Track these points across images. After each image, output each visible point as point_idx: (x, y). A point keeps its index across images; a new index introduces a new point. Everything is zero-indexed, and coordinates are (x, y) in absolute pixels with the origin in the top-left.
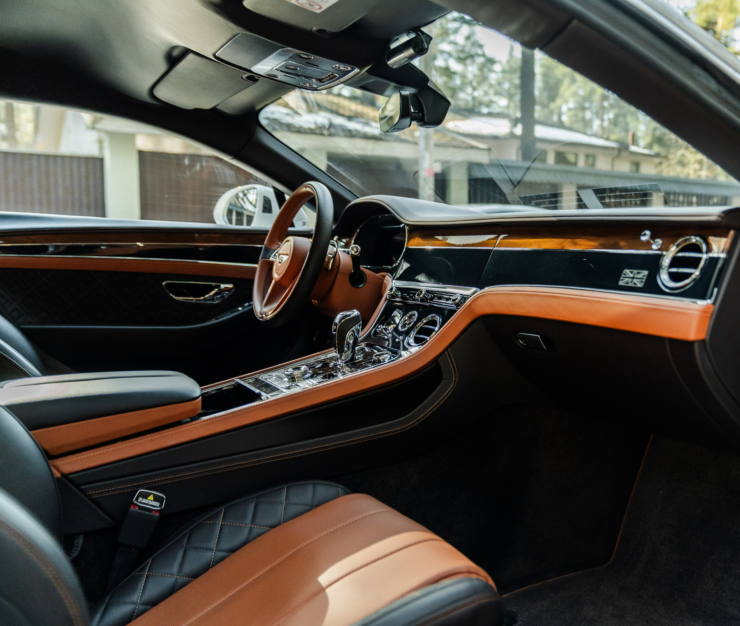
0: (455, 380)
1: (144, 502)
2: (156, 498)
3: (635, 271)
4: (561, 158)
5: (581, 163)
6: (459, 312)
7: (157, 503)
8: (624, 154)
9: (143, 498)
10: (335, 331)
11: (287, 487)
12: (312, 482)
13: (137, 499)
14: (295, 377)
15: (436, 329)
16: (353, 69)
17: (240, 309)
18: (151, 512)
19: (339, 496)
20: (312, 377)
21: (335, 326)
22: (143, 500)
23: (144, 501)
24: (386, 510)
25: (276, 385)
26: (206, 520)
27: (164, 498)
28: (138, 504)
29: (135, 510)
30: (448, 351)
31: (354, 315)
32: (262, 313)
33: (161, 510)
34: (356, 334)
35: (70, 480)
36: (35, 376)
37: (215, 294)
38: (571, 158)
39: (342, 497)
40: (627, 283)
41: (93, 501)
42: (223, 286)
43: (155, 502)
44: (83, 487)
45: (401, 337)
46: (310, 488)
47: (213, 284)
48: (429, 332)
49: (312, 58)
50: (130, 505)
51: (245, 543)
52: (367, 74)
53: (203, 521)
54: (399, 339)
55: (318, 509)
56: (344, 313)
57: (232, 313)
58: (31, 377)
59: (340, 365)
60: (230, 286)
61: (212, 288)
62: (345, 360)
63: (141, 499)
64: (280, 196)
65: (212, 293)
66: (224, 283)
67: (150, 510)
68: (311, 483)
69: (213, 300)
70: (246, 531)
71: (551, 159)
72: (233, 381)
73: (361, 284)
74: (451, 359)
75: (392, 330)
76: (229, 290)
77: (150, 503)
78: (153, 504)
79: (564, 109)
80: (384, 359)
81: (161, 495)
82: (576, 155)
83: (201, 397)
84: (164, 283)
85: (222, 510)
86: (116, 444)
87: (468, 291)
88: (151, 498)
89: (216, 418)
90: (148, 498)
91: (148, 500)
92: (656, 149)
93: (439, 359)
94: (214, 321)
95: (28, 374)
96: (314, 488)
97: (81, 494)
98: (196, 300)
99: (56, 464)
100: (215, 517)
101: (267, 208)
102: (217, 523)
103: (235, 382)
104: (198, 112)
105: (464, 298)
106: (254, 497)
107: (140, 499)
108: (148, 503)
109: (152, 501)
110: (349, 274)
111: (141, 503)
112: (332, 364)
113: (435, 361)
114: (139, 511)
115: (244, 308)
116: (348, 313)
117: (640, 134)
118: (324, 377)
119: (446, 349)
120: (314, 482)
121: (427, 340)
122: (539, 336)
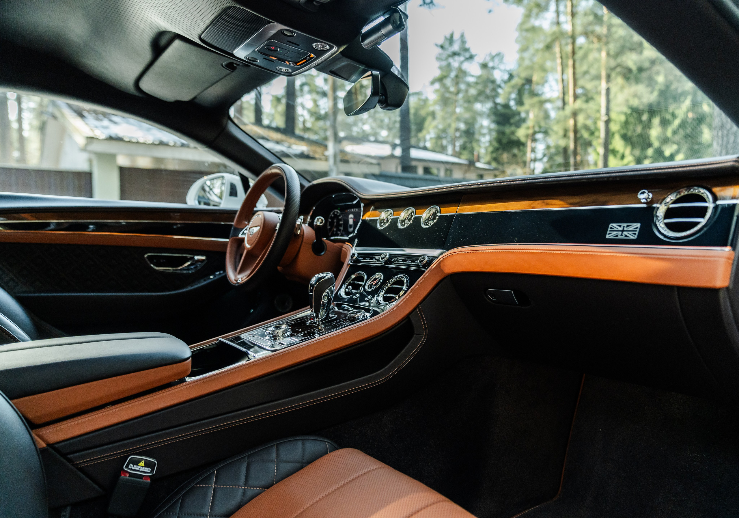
0: (425, 335)
1: (135, 469)
2: (147, 465)
3: (625, 225)
4: (427, 170)
5: (442, 174)
6: (428, 271)
7: (148, 469)
8: (472, 168)
9: (134, 464)
10: (311, 291)
11: (276, 444)
12: (300, 438)
13: (127, 467)
14: (276, 336)
15: (405, 288)
16: (331, 48)
17: (212, 277)
18: (142, 479)
19: (327, 453)
20: (292, 335)
21: (311, 287)
22: (133, 467)
23: (135, 467)
24: (380, 466)
25: (260, 343)
26: (199, 483)
27: (156, 463)
28: (129, 471)
29: (126, 478)
30: (419, 308)
31: (328, 277)
32: (236, 279)
33: (153, 475)
34: (330, 295)
35: (56, 450)
36: (23, 340)
37: (189, 265)
38: (435, 171)
39: (330, 453)
40: (617, 236)
41: (81, 470)
42: (196, 258)
43: (146, 468)
44: (69, 456)
45: (370, 296)
46: (299, 444)
47: (189, 256)
48: (397, 291)
49: (295, 35)
50: (120, 473)
51: (239, 507)
52: (341, 56)
53: (195, 485)
54: (368, 298)
55: (309, 466)
56: (319, 275)
57: (205, 280)
58: (20, 342)
59: (316, 323)
60: (203, 258)
61: (186, 260)
62: (321, 318)
63: (132, 465)
64: (245, 181)
65: (186, 264)
66: (198, 255)
67: (141, 477)
68: (298, 440)
69: (188, 270)
70: (240, 493)
71: (420, 171)
72: (218, 340)
73: (322, 252)
74: (421, 314)
75: (362, 290)
76: (202, 261)
77: (140, 470)
78: (144, 470)
79: (428, 137)
80: (358, 317)
81: (153, 461)
82: (438, 169)
83: (191, 358)
84: (146, 256)
85: (214, 472)
86: (106, 410)
87: (435, 252)
88: (142, 464)
89: (206, 378)
90: (139, 465)
91: (139, 466)
92: (494, 165)
93: (410, 316)
94: (190, 288)
95: (16, 339)
96: (303, 444)
97: (68, 464)
98: (173, 270)
99: (41, 433)
100: (207, 480)
101: (233, 192)
102: (210, 486)
103: (219, 341)
104: (178, 103)
105: (432, 259)
106: (245, 457)
107: (130, 466)
108: (139, 469)
109: (143, 467)
110: (312, 244)
111: (131, 469)
112: (309, 322)
113: (407, 317)
114: (130, 478)
115: (215, 276)
116: (323, 275)
117: (481, 155)
118: (304, 335)
119: (417, 306)
120: (302, 438)
121: (396, 298)
122: (512, 291)
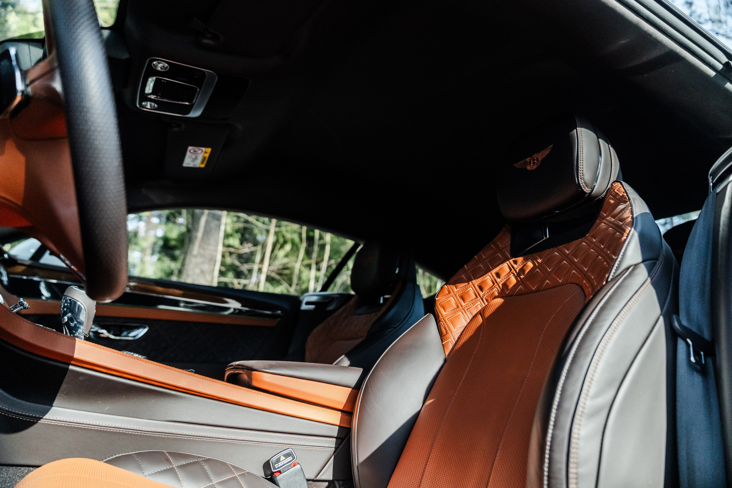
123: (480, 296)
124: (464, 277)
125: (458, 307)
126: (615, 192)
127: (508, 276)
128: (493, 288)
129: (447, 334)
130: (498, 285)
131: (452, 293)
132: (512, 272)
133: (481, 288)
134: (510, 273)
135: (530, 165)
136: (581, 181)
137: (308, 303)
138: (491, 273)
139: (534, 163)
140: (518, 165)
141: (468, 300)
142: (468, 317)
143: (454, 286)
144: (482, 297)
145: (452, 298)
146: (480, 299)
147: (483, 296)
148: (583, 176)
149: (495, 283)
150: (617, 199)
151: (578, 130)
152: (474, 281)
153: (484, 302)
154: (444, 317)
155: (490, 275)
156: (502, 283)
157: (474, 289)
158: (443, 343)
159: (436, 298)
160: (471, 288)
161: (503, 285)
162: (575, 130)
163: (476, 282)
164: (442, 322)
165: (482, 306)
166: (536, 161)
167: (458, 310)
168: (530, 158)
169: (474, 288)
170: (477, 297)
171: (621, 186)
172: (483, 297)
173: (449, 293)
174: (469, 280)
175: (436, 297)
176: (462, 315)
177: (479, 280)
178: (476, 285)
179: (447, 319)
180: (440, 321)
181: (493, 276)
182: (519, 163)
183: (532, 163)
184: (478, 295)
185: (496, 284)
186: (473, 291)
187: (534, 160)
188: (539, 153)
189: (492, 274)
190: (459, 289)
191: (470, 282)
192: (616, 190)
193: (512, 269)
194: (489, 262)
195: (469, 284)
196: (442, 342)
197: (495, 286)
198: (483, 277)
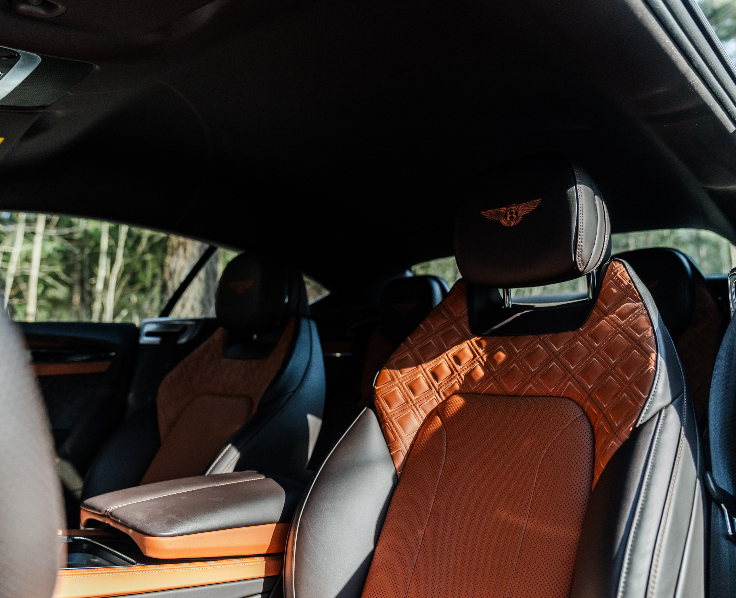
123: (434, 387)
124: (410, 356)
125: (407, 402)
126: (617, 277)
127: (472, 364)
128: (452, 379)
129: (395, 441)
130: (459, 375)
131: (397, 381)
132: (477, 358)
133: (436, 377)
134: (475, 360)
135: (506, 218)
136: (578, 259)
137: (149, 334)
138: (447, 355)
139: (511, 218)
140: (488, 214)
141: (420, 393)
142: (421, 416)
143: (398, 371)
144: (437, 389)
145: (397, 388)
146: (436, 392)
147: (440, 387)
148: (581, 252)
149: (455, 371)
150: (621, 288)
151: (578, 188)
152: (424, 365)
153: (440, 396)
154: (390, 416)
155: (446, 357)
156: (464, 373)
157: (426, 376)
158: (391, 454)
159: (376, 387)
160: (421, 375)
161: (466, 375)
162: (574, 187)
163: (428, 366)
164: (387, 424)
165: (438, 402)
166: (515, 216)
167: (407, 407)
168: (505, 209)
169: (425, 374)
170: (430, 388)
171: (624, 269)
172: (439, 389)
173: (393, 379)
174: (418, 363)
175: (375, 384)
176: (414, 413)
177: (431, 363)
178: (427, 370)
179: (395, 419)
180: (384, 421)
181: (449, 359)
182: (488, 211)
183: (509, 216)
184: (431, 385)
185: (456, 373)
186: (424, 378)
187: (511, 213)
188: (520, 206)
189: (448, 357)
190: (404, 374)
191: (420, 366)
192: (618, 275)
193: (477, 355)
194: (441, 336)
195: (418, 367)
196: (390, 452)
197: (454, 375)
198: (437, 359)
